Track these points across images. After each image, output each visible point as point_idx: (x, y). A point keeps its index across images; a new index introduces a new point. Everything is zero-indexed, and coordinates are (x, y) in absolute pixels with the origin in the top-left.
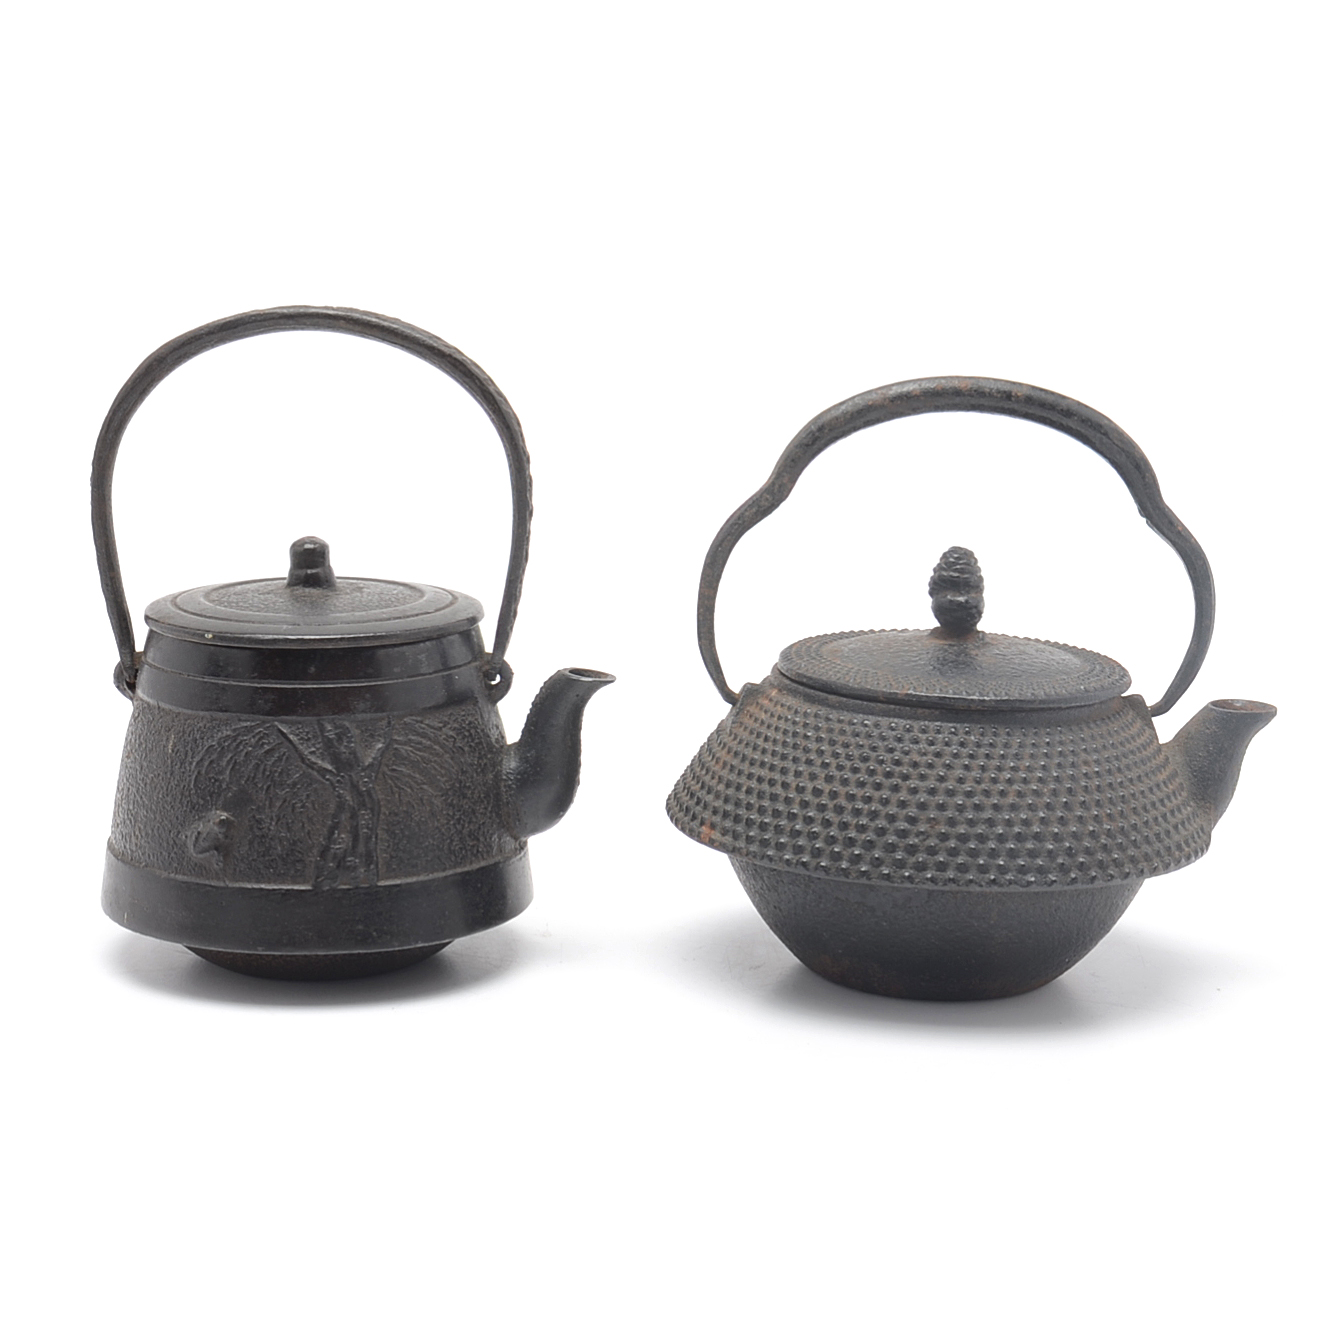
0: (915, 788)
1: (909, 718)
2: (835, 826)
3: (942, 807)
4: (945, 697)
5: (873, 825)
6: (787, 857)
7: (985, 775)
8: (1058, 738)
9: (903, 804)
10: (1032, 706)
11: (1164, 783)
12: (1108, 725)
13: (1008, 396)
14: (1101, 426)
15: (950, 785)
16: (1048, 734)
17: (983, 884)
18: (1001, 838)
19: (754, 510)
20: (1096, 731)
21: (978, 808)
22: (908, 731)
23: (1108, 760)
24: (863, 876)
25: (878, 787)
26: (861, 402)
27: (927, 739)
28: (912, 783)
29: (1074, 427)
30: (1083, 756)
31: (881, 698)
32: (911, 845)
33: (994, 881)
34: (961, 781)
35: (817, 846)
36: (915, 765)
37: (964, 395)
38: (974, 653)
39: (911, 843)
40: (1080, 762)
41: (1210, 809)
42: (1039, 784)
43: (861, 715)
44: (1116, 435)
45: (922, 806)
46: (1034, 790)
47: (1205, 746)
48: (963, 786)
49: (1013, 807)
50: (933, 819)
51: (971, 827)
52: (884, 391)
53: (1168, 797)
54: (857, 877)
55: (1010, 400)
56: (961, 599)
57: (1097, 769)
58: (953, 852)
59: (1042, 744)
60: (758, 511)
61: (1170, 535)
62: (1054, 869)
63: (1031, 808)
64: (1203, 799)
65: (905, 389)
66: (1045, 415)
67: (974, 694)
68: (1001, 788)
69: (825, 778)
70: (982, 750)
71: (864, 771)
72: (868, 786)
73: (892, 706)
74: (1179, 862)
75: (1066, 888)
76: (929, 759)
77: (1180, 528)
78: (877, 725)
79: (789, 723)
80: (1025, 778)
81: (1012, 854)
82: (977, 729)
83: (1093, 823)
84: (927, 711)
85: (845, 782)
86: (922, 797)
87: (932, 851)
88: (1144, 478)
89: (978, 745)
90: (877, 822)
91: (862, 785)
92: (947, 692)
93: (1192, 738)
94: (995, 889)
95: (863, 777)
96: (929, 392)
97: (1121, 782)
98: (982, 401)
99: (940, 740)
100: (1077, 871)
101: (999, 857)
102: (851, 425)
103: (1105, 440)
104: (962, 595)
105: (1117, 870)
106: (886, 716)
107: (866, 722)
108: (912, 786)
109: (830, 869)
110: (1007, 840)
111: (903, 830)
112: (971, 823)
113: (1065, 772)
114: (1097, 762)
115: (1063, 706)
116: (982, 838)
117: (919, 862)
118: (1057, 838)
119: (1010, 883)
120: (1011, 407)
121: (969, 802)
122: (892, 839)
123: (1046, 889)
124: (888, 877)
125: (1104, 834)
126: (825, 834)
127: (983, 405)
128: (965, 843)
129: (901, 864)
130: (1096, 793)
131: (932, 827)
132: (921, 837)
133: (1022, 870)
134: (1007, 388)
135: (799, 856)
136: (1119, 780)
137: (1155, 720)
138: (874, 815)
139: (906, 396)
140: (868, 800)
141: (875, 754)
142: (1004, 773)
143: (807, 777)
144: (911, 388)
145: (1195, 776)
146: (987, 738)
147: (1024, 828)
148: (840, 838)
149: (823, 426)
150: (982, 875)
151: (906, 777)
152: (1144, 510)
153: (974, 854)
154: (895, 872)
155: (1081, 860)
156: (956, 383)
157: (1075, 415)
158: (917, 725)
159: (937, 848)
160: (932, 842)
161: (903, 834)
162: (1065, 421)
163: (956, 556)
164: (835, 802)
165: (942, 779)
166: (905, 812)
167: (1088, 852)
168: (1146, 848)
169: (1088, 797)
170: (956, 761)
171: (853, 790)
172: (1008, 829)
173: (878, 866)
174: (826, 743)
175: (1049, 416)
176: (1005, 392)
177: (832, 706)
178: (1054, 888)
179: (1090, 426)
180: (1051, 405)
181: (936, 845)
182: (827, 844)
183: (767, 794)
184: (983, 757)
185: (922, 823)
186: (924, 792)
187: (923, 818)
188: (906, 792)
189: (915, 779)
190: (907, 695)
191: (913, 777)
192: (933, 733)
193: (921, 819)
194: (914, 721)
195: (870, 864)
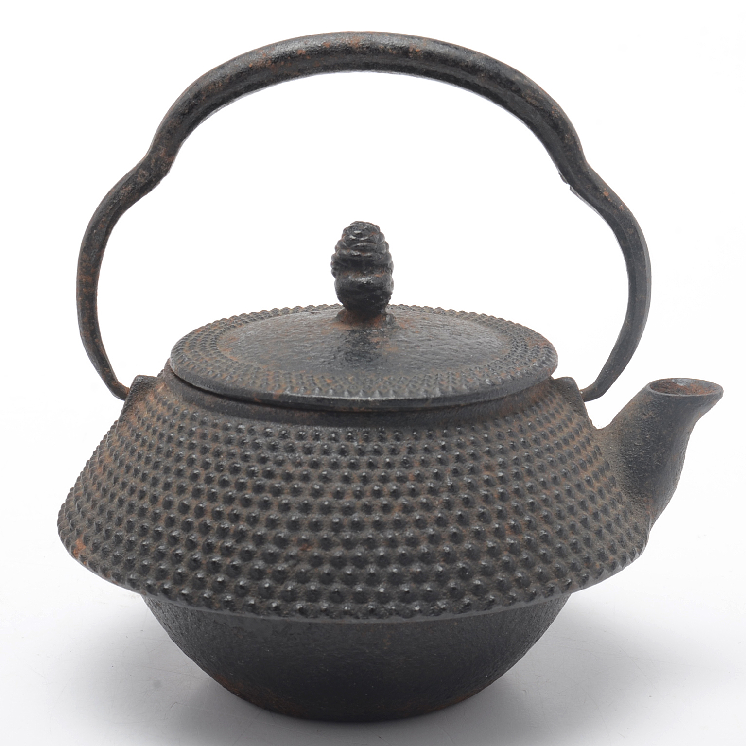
0: (286, 504)
1: (285, 423)
2: (200, 547)
3: (316, 526)
4: (323, 399)
5: (239, 547)
6: (149, 582)
7: (367, 488)
8: (455, 440)
9: (272, 524)
10: (424, 406)
11: (588, 481)
12: (520, 419)
13: (404, 52)
14: (512, 83)
15: (326, 500)
16: (445, 435)
17: (360, 615)
18: (383, 561)
19: (130, 188)
20: (505, 429)
21: (357, 526)
22: (284, 437)
23: (516, 462)
24: (227, 606)
25: (247, 503)
26: (241, 65)
27: (304, 447)
28: (285, 499)
29: (481, 84)
30: (486, 459)
31: (256, 399)
32: (279, 571)
33: (372, 612)
34: (339, 495)
35: (180, 571)
36: (288, 477)
37: (355, 53)
38: (375, 340)
39: (279, 568)
40: (481, 467)
41: (647, 503)
42: (429, 496)
43: (236, 419)
44: (528, 92)
45: (294, 526)
46: (422, 503)
47: (641, 434)
48: (341, 501)
49: (399, 525)
50: (305, 540)
51: (348, 549)
52: (267, 51)
53: (592, 498)
54: (220, 609)
55: (408, 57)
56: (364, 280)
57: (501, 474)
58: (327, 579)
59: (437, 448)
60: (134, 188)
61: (595, 201)
62: (445, 594)
63: (420, 524)
64: (639, 493)
65: (289, 48)
66: (448, 72)
67: (357, 394)
68: (385, 502)
69: (193, 493)
70: (366, 458)
71: (233, 485)
72: (237, 502)
73: (268, 409)
74: (600, 574)
75: (458, 616)
76: (305, 469)
77: (606, 194)
78: (251, 431)
79: (167, 425)
80: (413, 490)
81: (395, 580)
82: (360, 432)
83: (493, 538)
84: (306, 414)
85: (212, 497)
86: (295, 516)
87: (303, 578)
88: (563, 139)
89: (361, 452)
90: (244, 544)
91: (229, 500)
92: (327, 392)
93: (627, 425)
94: (373, 620)
95: (231, 491)
96: (315, 51)
97: (531, 487)
98: (376, 59)
99: (318, 447)
100: (471, 596)
101: (379, 583)
102: (231, 90)
103: (517, 98)
104: (364, 275)
105: (520, 591)
106: (262, 420)
107: (241, 426)
108: (284, 501)
109: (192, 598)
110: (389, 564)
111: (271, 554)
112: (349, 544)
113: (462, 480)
114: (503, 465)
115: (462, 403)
116: (360, 562)
117: (288, 591)
118: (449, 558)
119: (391, 614)
120: (409, 64)
121: (346, 520)
122: (259, 564)
123: (432, 618)
124: (253, 608)
125: (506, 550)
126: (188, 557)
127: (377, 63)
128: (340, 568)
129: (269, 594)
130: (498, 501)
131: (302, 550)
132: (291, 562)
133: (407, 598)
134: (405, 43)
135: (162, 582)
136: (529, 484)
137: (588, 405)
138: (241, 536)
139: (290, 56)
140: (235, 518)
141: (247, 464)
142: (390, 484)
143: (175, 490)
144: (296, 47)
145: (630, 468)
146: (371, 444)
147: (409, 548)
148: (204, 562)
149: (199, 92)
150: (360, 605)
151: (277, 492)
152: (566, 175)
153: (350, 580)
154: (261, 602)
155: (478, 582)
156: (347, 40)
157: (482, 71)
158: (293, 430)
159: (308, 575)
160: (304, 567)
161: (271, 559)
162: (471, 78)
163: (356, 232)
164: (201, 519)
165: (317, 494)
166: (274, 532)
167: (486, 572)
168: (557, 563)
169: (488, 508)
170: (334, 472)
171: (220, 507)
172: (390, 550)
173: (243, 595)
174: (198, 450)
175: (453, 73)
176: (401, 48)
177: (209, 408)
178: (444, 616)
179: (499, 84)
180: (454, 61)
181: (307, 571)
182: (190, 569)
183: (135, 509)
184: (365, 467)
185: (293, 546)
186: (297, 508)
187: (293, 539)
188: (277, 509)
189: (288, 493)
190: (282, 396)
191: (285, 491)
192: (312, 439)
193: (292, 541)
194: (292, 426)
195: (235, 593)
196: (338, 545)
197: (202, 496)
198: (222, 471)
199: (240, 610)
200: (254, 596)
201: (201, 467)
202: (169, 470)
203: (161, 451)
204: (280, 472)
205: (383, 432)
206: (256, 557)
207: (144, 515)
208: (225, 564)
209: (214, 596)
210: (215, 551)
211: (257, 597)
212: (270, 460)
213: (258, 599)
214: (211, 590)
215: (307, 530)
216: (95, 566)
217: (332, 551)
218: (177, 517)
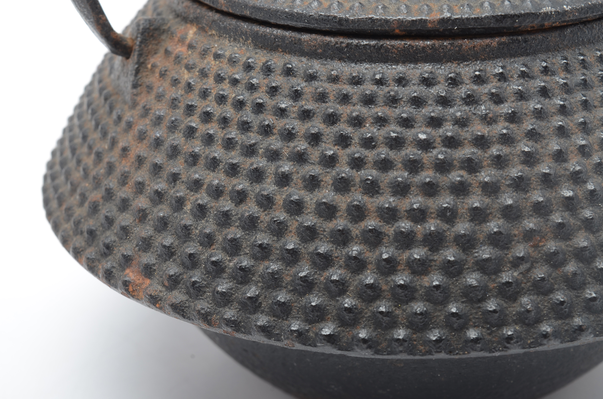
2: (371, 267)
22: (456, 83)
24: (437, 347)
27: (489, 94)
28: (488, 175)
32: (507, 283)
35: (346, 305)
36: (483, 142)
39: (507, 279)
43: (368, 65)
45: (512, 213)
48: (566, 165)
50: (534, 231)
54: (429, 352)
58: (576, 282)
69: (334, 185)
70: (576, 96)
76: (503, 127)
78: (400, 80)
79: (241, 87)
86: (509, 198)
87: (544, 288)
107: (380, 76)
108: (487, 179)
109: (377, 343)
126: (355, 283)
131: (533, 246)
132: (522, 267)
135: (317, 325)
140: (419, 215)
141: (411, 131)
151: (473, 166)
154: (490, 333)
159: (550, 281)
164: (362, 224)
165: (530, 159)
170: (542, 123)
171: (389, 201)
174: (319, 119)
181: (547, 276)
182: (364, 301)
183: (233, 219)
184: (580, 108)
185: (519, 242)
186: (509, 186)
187: (517, 233)
188: (480, 193)
189: (488, 166)
190: (443, 21)
191: (485, 163)
192: (496, 80)
193: (515, 236)
194: (459, 64)
195: (447, 326)
196: (580, 229)
197: (353, 189)
198: (374, 147)
199: (461, 349)
200: (478, 326)
201: (336, 145)
202: (278, 155)
203: (250, 127)
204: (468, 136)
205: (582, 55)
206: (468, 268)
207: (256, 227)
208: (421, 286)
209: (415, 336)
210: (399, 268)
211: (483, 327)
212: (446, 120)
213: (484, 330)
214: (407, 327)
215: (531, 216)
216: (183, 310)
217: (575, 240)
218: (318, 225)
